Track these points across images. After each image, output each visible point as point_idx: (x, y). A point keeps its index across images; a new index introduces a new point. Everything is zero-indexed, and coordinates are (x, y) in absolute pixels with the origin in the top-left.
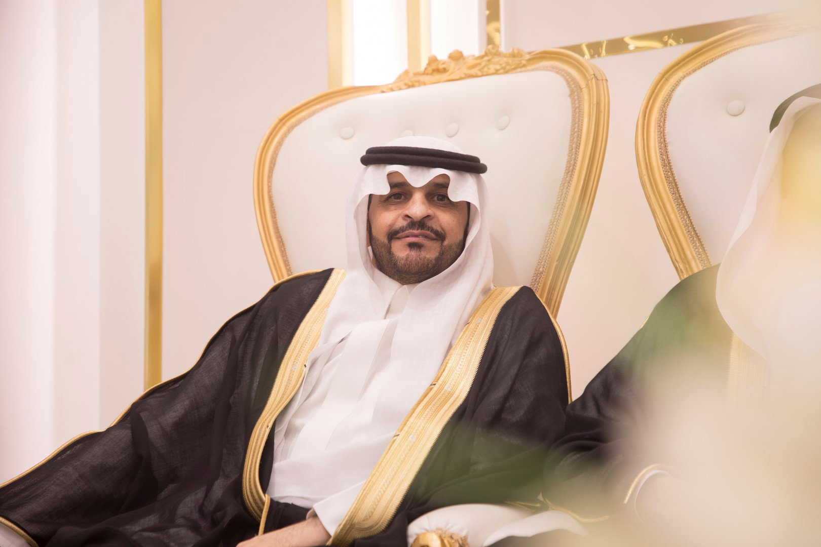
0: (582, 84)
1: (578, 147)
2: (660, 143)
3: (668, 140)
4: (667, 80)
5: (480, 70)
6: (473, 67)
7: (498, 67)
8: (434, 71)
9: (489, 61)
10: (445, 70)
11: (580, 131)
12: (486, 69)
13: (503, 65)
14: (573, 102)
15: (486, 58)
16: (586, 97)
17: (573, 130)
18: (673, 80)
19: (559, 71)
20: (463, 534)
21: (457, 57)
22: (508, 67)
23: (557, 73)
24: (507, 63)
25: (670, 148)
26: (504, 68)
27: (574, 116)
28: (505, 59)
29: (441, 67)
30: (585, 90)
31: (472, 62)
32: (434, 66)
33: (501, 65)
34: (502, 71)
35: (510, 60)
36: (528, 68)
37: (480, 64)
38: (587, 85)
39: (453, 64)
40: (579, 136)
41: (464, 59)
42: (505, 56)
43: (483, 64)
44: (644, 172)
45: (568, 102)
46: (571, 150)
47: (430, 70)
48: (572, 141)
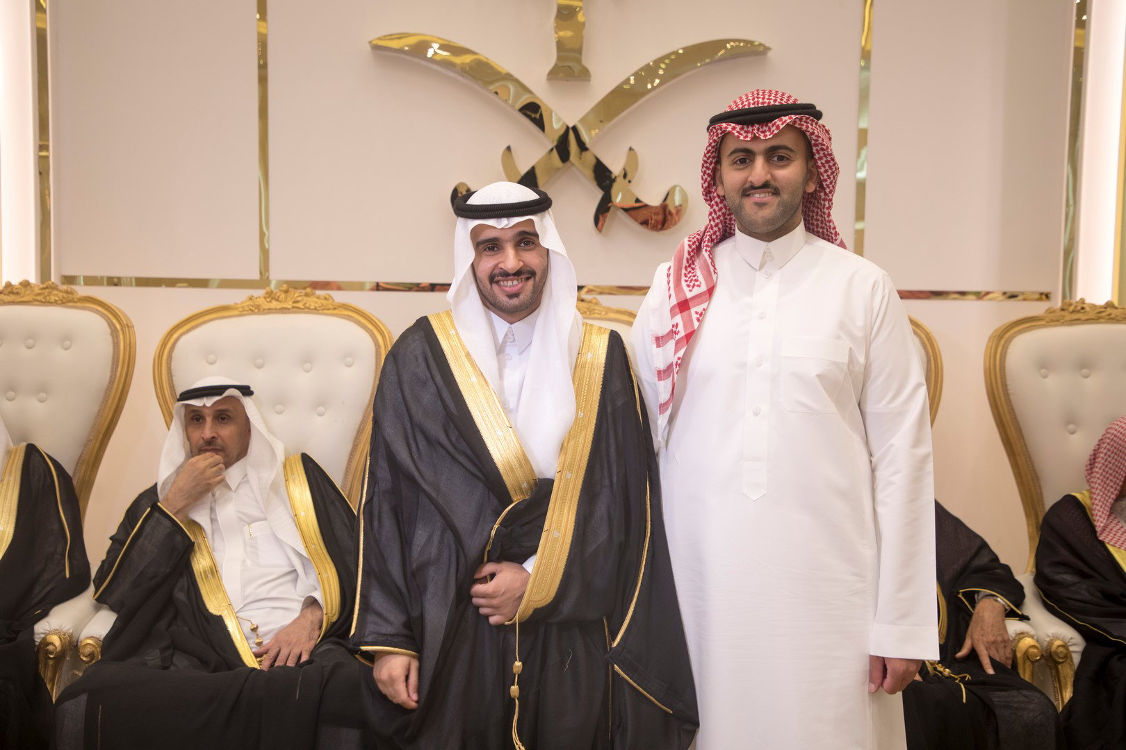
0: (118, 326)
1: (117, 367)
2: (168, 373)
3: (173, 374)
4: (172, 335)
5: (44, 298)
6: (39, 294)
7: (57, 299)
8: (10, 293)
9: (50, 292)
10: (17, 293)
11: (118, 358)
12: (48, 298)
13: (61, 298)
14: (113, 337)
15: (47, 290)
16: (121, 337)
17: (114, 357)
18: (175, 336)
19: (102, 315)
20: (71, 631)
21: (26, 284)
22: (64, 300)
23: (101, 316)
24: (64, 298)
25: (174, 378)
26: (61, 300)
27: (114, 348)
28: (61, 294)
29: (15, 291)
30: (121, 332)
31: (37, 291)
32: (9, 289)
33: (59, 297)
34: (59, 302)
35: (65, 295)
36: (78, 304)
37: (44, 293)
38: (122, 329)
39: (23, 290)
40: (118, 361)
41: (31, 287)
42: (61, 291)
43: (46, 294)
44: (159, 391)
45: (110, 338)
46: (112, 368)
47: (6, 292)
48: (113, 364)
